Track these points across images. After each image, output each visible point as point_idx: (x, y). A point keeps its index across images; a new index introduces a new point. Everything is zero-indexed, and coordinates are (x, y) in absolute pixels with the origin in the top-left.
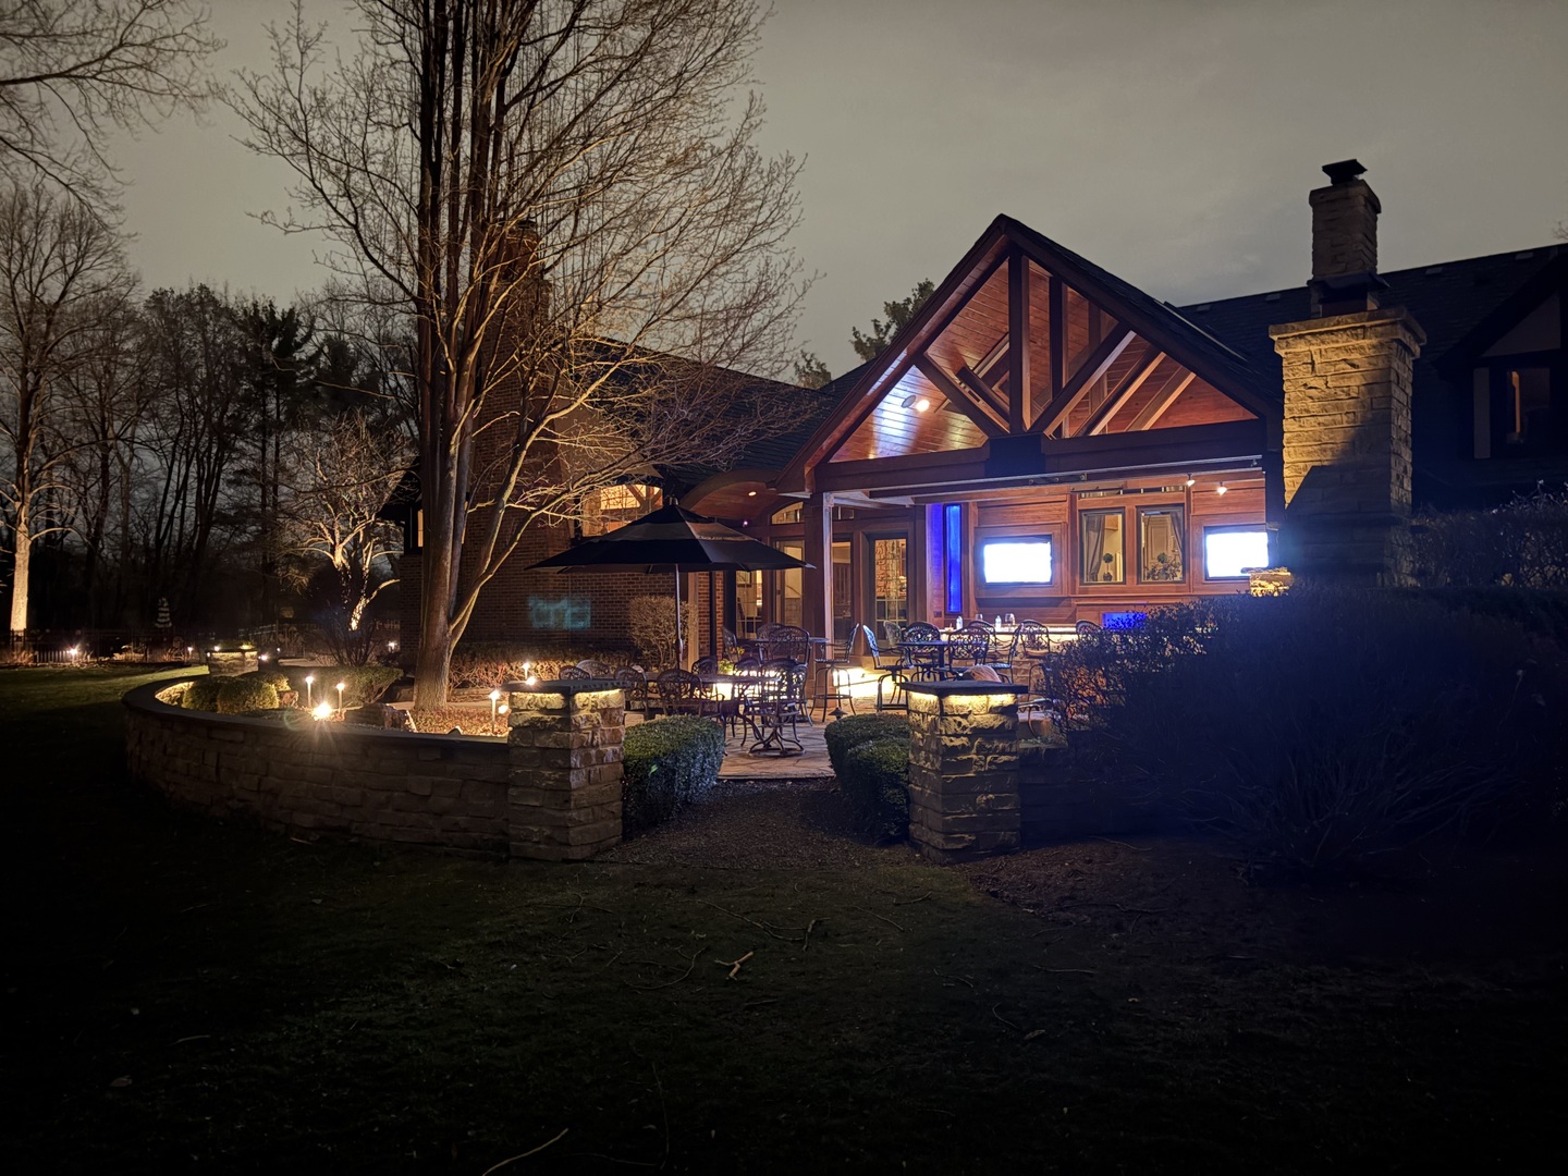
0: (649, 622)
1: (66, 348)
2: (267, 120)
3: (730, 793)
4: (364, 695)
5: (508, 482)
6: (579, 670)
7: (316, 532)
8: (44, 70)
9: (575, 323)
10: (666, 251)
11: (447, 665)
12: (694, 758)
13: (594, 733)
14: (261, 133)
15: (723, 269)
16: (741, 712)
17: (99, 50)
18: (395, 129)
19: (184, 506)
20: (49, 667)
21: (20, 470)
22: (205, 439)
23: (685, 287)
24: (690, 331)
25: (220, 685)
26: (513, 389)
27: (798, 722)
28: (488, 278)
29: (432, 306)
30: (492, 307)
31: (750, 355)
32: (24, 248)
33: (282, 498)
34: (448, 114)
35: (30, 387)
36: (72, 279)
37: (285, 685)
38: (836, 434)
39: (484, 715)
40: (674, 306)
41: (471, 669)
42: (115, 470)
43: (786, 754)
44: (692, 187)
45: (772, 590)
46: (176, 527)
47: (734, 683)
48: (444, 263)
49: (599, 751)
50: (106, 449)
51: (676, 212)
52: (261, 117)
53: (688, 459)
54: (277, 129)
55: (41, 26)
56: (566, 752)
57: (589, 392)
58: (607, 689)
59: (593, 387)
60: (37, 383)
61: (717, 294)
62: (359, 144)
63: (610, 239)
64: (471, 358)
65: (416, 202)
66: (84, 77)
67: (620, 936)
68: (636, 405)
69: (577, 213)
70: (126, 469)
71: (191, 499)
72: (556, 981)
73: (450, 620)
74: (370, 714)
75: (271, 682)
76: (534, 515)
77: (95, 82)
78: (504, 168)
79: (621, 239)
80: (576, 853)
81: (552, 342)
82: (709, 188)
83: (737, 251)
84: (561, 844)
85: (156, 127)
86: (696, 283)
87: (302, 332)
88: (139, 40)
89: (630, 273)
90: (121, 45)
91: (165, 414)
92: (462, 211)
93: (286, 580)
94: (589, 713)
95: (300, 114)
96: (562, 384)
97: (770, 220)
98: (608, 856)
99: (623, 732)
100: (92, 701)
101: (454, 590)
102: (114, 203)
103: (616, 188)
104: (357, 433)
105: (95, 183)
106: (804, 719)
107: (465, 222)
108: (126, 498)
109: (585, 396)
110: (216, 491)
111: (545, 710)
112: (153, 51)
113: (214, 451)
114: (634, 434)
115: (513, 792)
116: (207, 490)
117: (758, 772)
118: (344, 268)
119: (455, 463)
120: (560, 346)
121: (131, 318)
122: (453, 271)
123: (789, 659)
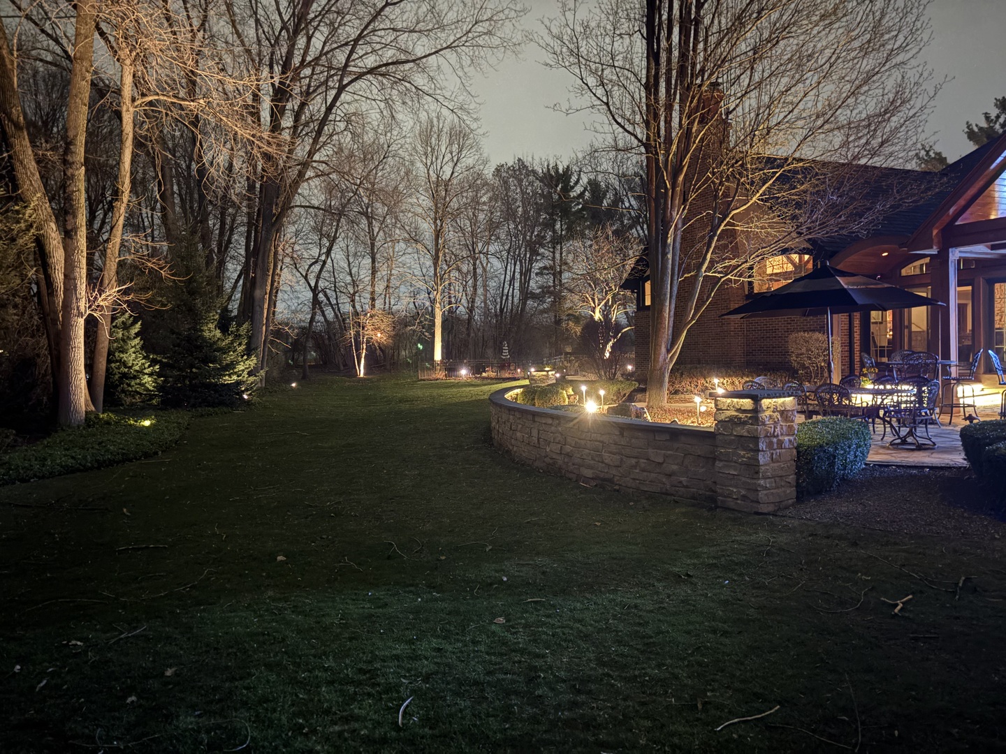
0: (804, 350)
1: (454, 204)
2: (556, 47)
3: (877, 474)
4: (615, 398)
5: (705, 259)
6: (757, 383)
7: (584, 300)
8: (439, 47)
9: (751, 145)
10: (819, 83)
11: (667, 379)
12: (849, 447)
13: (775, 427)
14: (551, 56)
15: (865, 88)
16: (881, 415)
17: (465, 28)
18: (630, 35)
19: (513, 289)
20: (452, 380)
21: (435, 274)
22: (523, 249)
23: (833, 108)
24: (838, 138)
25: (536, 391)
26: (709, 196)
27: (930, 424)
28: (691, 123)
29: (656, 147)
30: (694, 142)
31: (887, 149)
32: (433, 150)
33: (566, 281)
34: (665, 17)
35: (438, 228)
36: (456, 164)
37: (571, 391)
38: (962, 202)
39: (692, 412)
40: (826, 122)
41: (680, 383)
42: (479, 271)
43: (920, 448)
44: (841, 31)
45: (900, 325)
46: (510, 302)
47: (873, 394)
48: (662, 118)
49: (779, 440)
50: (475, 259)
51: (828, 52)
52: (552, 46)
53: (836, 231)
54: (561, 51)
55: (438, 22)
56: (756, 439)
57: (761, 192)
58: (785, 397)
59: (764, 188)
60: (441, 225)
61: (861, 107)
62: (609, 49)
63: (777, 82)
64: (681, 178)
65: (644, 81)
66: (458, 46)
67: (801, 569)
68: (795, 197)
69: (752, 68)
70: (484, 269)
71: (517, 285)
72: (757, 596)
73: (668, 351)
74: (622, 410)
75: (563, 389)
76: (723, 280)
77: (464, 48)
78: (701, 46)
79: (785, 80)
80: (764, 509)
81: (734, 161)
82: (854, 30)
83: (877, 73)
84: (752, 501)
85: (495, 67)
86: (843, 103)
87: (574, 179)
88: (485, 18)
89: (792, 103)
90: (476, 23)
91: (503, 236)
92: (673, 82)
93: (567, 329)
94: (772, 413)
95: (574, 38)
96: (741, 189)
97: (904, 45)
98: (787, 512)
99: (796, 427)
100: (474, 398)
101: (670, 331)
102: (475, 117)
103: (782, 43)
104: (607, 238)
105: (466, 106)
106: (933, 422)
107: (676, 88)
108: (485, 286)
109: (758, 195)
110: (529, 279)
111: (739, 410)
112: (492, 23)
113: (528, 256)
114: (794, 217)
115: (719, 464)
116: (525, 278)
117: (898, 460)
118: (601, 130)
119: (671, 248)
120: (740, 162)
121: (486, 184)
122: (668, 122)
123: (919, 377)
